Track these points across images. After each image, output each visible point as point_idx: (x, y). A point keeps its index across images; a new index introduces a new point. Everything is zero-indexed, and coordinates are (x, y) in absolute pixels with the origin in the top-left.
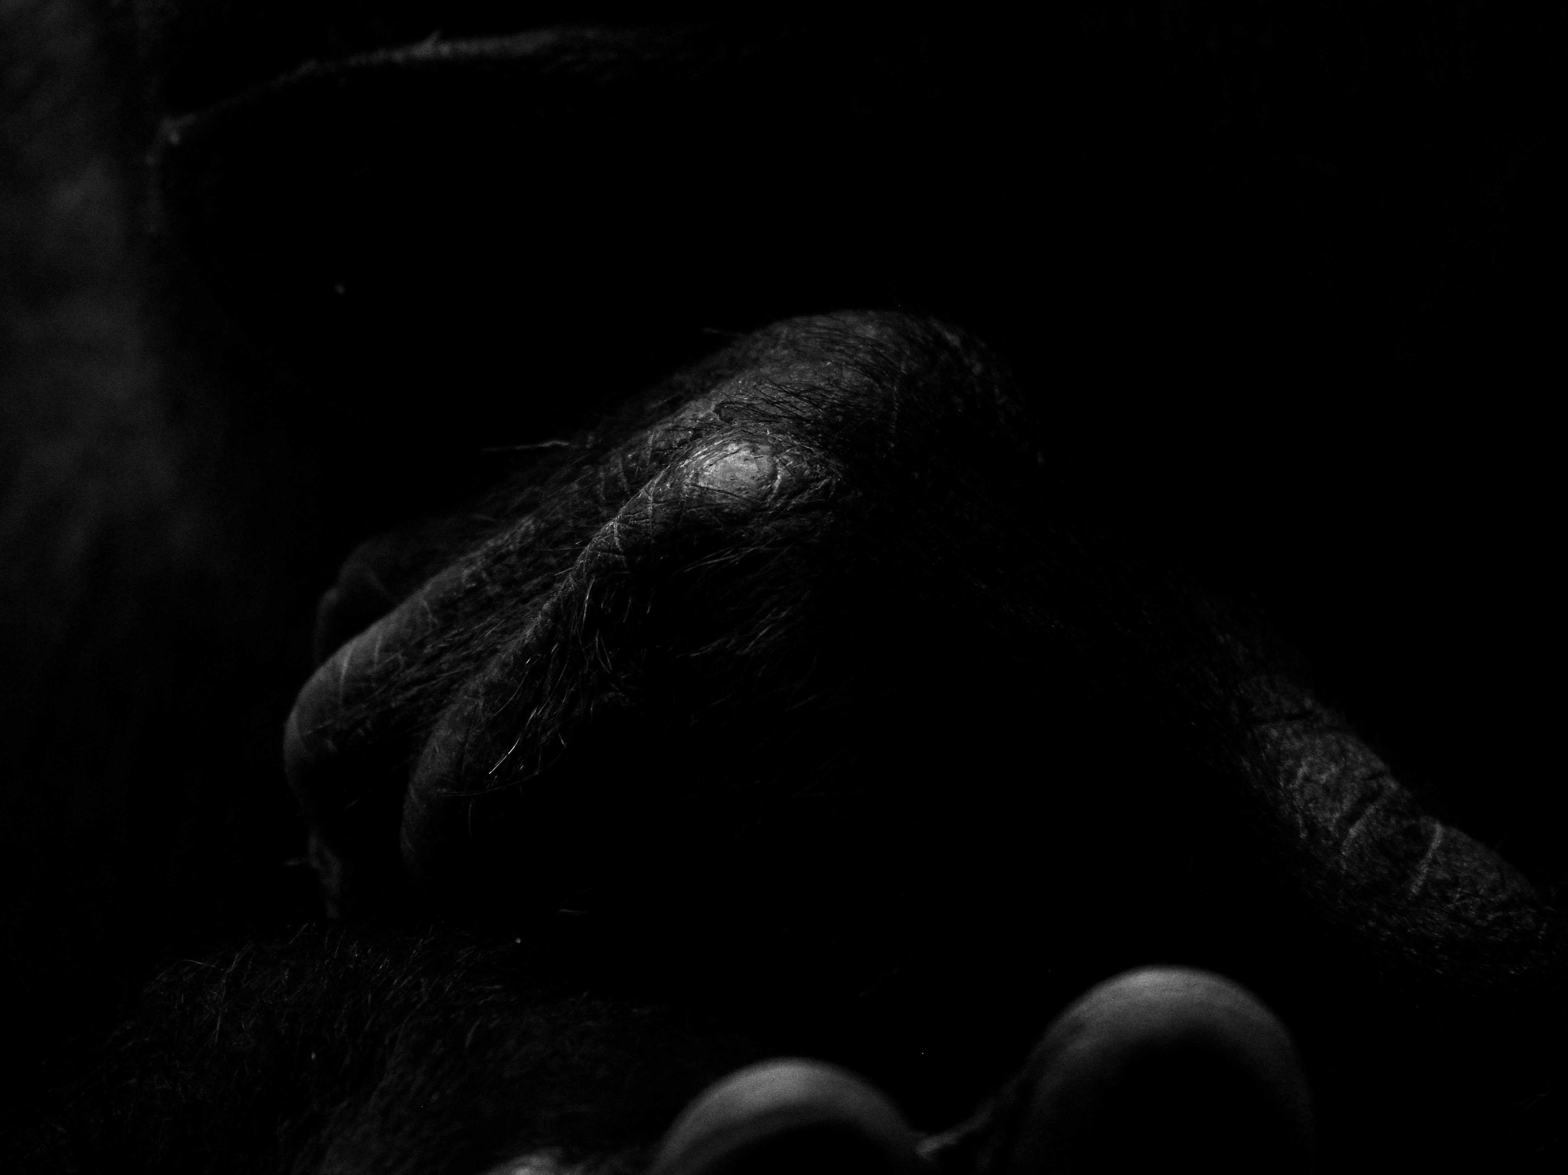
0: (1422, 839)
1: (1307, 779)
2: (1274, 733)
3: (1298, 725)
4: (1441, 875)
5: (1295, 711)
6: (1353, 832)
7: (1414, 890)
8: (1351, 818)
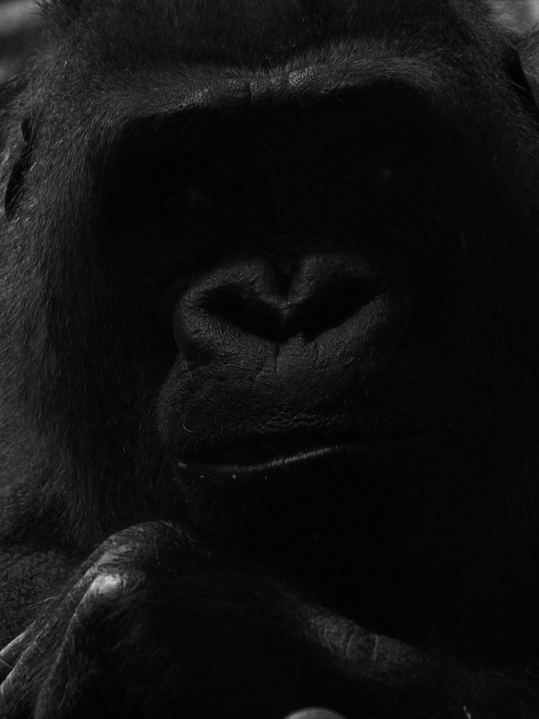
0: (372, 642)
1: (328, 633)
2: (313, 621)
3: (320, 616)
4: (381, 651)
5: (317, 612)
6: (348, 645)
7: (374, 658)
8: (347, 641)
